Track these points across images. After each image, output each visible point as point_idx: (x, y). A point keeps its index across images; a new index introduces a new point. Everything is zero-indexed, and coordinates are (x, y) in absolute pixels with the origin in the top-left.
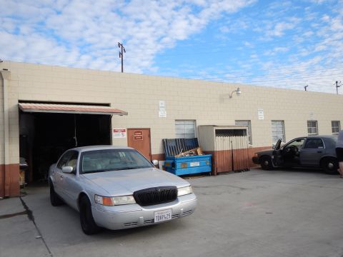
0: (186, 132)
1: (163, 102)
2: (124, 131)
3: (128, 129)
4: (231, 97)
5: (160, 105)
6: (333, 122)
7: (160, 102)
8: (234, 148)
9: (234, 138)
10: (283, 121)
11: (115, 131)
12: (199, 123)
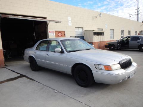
0: (80, 33)
1: (70, 18)
2: (54, 32)
3: (56, 31)
4: (96, 18)
5: (69, 20)
6: (128, 31)
7: (69, 18)
8: (100, 41)
9: (100, 36)
10: (113, 30)
11: (50, 32)
12: (85, 29)
